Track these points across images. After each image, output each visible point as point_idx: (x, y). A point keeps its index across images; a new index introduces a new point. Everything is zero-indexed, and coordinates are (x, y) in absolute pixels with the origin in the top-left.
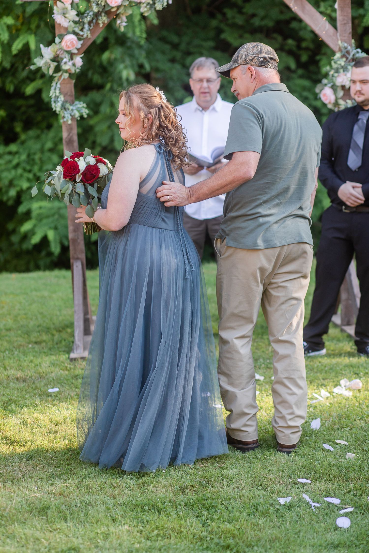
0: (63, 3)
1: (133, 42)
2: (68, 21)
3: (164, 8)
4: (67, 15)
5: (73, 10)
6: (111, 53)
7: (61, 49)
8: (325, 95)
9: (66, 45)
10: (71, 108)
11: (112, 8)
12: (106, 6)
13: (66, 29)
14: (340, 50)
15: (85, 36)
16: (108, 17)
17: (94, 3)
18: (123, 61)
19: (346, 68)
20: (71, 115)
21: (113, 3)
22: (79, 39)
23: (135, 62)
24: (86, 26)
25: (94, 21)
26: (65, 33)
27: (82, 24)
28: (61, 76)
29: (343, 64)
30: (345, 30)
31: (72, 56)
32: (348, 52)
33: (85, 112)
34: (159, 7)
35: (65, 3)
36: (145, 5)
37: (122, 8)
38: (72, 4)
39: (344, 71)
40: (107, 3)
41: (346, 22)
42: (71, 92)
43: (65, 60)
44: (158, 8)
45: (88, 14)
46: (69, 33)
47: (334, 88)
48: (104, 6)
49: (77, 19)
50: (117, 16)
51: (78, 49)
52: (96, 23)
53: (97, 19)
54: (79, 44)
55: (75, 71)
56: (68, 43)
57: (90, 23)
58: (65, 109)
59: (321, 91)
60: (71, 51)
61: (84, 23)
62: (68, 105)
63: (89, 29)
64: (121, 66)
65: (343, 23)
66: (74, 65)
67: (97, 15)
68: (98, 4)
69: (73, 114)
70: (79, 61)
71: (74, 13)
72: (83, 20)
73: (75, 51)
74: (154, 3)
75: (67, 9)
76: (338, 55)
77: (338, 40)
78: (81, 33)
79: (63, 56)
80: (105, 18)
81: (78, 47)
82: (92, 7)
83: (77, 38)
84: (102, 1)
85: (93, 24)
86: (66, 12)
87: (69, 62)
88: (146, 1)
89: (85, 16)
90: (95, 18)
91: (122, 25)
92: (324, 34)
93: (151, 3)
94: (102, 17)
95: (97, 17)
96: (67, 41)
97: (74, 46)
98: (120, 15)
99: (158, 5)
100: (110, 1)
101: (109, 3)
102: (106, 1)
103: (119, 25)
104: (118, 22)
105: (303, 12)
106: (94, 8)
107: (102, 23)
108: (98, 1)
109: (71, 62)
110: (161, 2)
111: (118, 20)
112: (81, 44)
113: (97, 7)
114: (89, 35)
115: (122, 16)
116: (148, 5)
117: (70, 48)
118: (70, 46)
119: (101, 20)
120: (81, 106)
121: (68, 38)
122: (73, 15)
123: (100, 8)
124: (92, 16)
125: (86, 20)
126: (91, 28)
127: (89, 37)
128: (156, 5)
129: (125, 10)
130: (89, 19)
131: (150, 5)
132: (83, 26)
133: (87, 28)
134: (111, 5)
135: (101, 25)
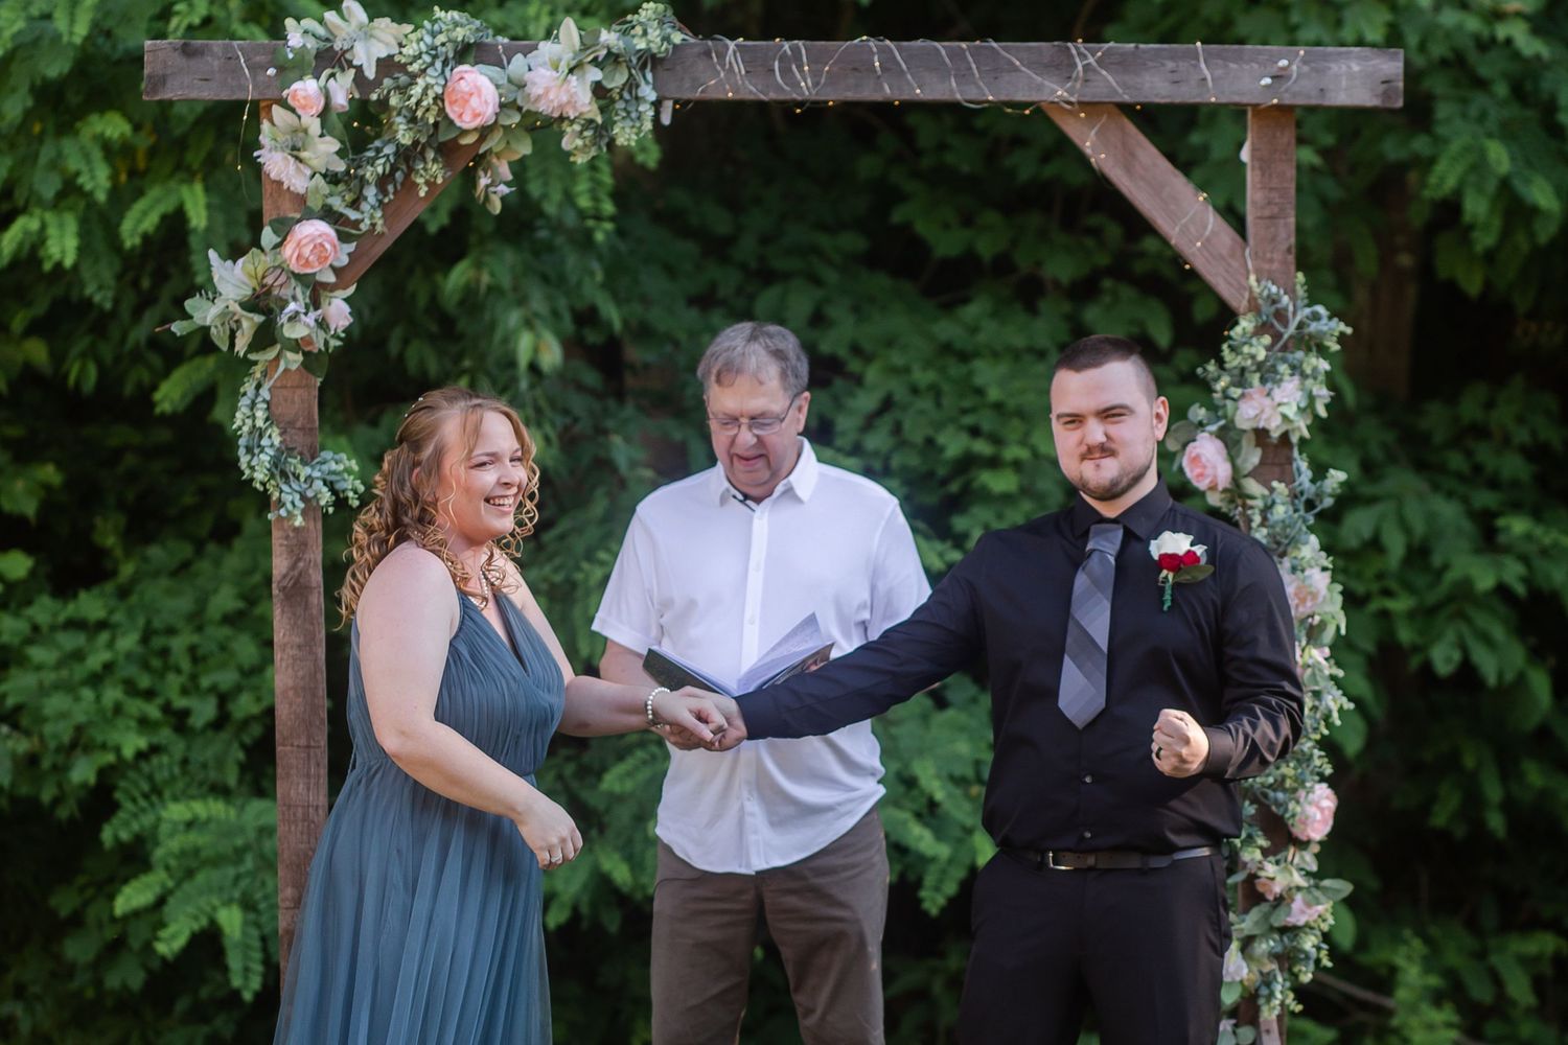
0: (293, 110)
2: (309, 172)
4: (304, 155)
5: (328, 138)
6: (478, 265)
7: (281, 268)
8: (1196, 459)
9: (299, 256)
10: (305, 471)
11: (464, 132)
12: (442, 127)
13: (301, 200)
14: (1254, 307)
15: (364, 227)
16: (447, 165)
17: (399, 114)
18: (522, 301)
19: (1274, 370)
20: (303, 498)
21: (467, 117)
22: (344, 237)
24: (371, 192)
25: (399, 175)
26: (298, 216)
27: (354, 183)
28: (277, 358)
29: (1262, 355)
30: (1273, 239)
31: (316, 293)
32: (1281, 316)
33: (355, 492)
34: (625, 136)
35: (299, 111)
36: (577, 127)
37: (498, 135)
38: (323, 115)
39: (1263, 380)
40: (446, 117)
41: (1276, 210)
42: (309, 416)
43: (292, 306)
44: (620, 142)
45: (378, 150)
46: (309, 215)
47: (1229, 437)
48: (436, 124)
49: (340, 166)
50: (481, 160)
51: (336, 271)
52: (402, 184)
53: (411, 170)
54: (342, 255)
55: (326, 343)
56: (307, 251)
57: (382, 182)
58: (284, 474)
59: (1185, 446)
60: (313, 275)
61: (363, 182)
62: (294, 463)
63: (380, 202)
64: (514, 317)
65: (1267, 213)
66: (322, 324)
67: (408, 156)
68: (413, 120)
69: (310, 494)
70: (338, 311)
71: (331, 145)
72: (360, 172)
73: (331, 278)
74: (608, 125)
75: (306, 131)
76: (1246, 324)
77: (1248, 273)
78: (353, 215)
79: (286, 293)
80: (435, 167)
81: (337, 264)
82: (395, 127)
83: (337, 231)
84: (428, 110)
85: (395, 187)
86: (304, 144)
87: (306, 314)
88: (581, 114)
89: (369, 158)
90: (404, 167)
91: (495, 193)
92: (1199, 249)
93: (599, 120)
94: (426, 163)
95: (407, 162)
96: (304, 242)
97: (326, 258)
98: (488, 158)
99: (623, 128)
100: (456, 109)
101: (452, 116)
102: (442, 110)
103: (486, 192)
104: (483, 181)
105: (1128, 170)
106: (401, 132)
107: (427, 183)
108: (416, 109)
109: (313, 315)
110: (632, 120)
111: (481, 173)
112: (349, 254)
113: (410, 129)
114: (380, 222)
115: (495, 160)
116: (587, 129)
117: (312, 268)
118: (311, 258)
119: (422, 172)
120: (341, 467)
121: (306, 233)
122: (328, 155)
123: (420, 131)
124: (392, 159)
125: (369, 173)
126: (386, 200)
127: (379, 228)
128: (616, 130)
129: (508, 143)
130: (380, 169)
131: (595, 129)
132: (361, 192)
133: (372, 199)
134: (458, 123)
135: (422, 192)
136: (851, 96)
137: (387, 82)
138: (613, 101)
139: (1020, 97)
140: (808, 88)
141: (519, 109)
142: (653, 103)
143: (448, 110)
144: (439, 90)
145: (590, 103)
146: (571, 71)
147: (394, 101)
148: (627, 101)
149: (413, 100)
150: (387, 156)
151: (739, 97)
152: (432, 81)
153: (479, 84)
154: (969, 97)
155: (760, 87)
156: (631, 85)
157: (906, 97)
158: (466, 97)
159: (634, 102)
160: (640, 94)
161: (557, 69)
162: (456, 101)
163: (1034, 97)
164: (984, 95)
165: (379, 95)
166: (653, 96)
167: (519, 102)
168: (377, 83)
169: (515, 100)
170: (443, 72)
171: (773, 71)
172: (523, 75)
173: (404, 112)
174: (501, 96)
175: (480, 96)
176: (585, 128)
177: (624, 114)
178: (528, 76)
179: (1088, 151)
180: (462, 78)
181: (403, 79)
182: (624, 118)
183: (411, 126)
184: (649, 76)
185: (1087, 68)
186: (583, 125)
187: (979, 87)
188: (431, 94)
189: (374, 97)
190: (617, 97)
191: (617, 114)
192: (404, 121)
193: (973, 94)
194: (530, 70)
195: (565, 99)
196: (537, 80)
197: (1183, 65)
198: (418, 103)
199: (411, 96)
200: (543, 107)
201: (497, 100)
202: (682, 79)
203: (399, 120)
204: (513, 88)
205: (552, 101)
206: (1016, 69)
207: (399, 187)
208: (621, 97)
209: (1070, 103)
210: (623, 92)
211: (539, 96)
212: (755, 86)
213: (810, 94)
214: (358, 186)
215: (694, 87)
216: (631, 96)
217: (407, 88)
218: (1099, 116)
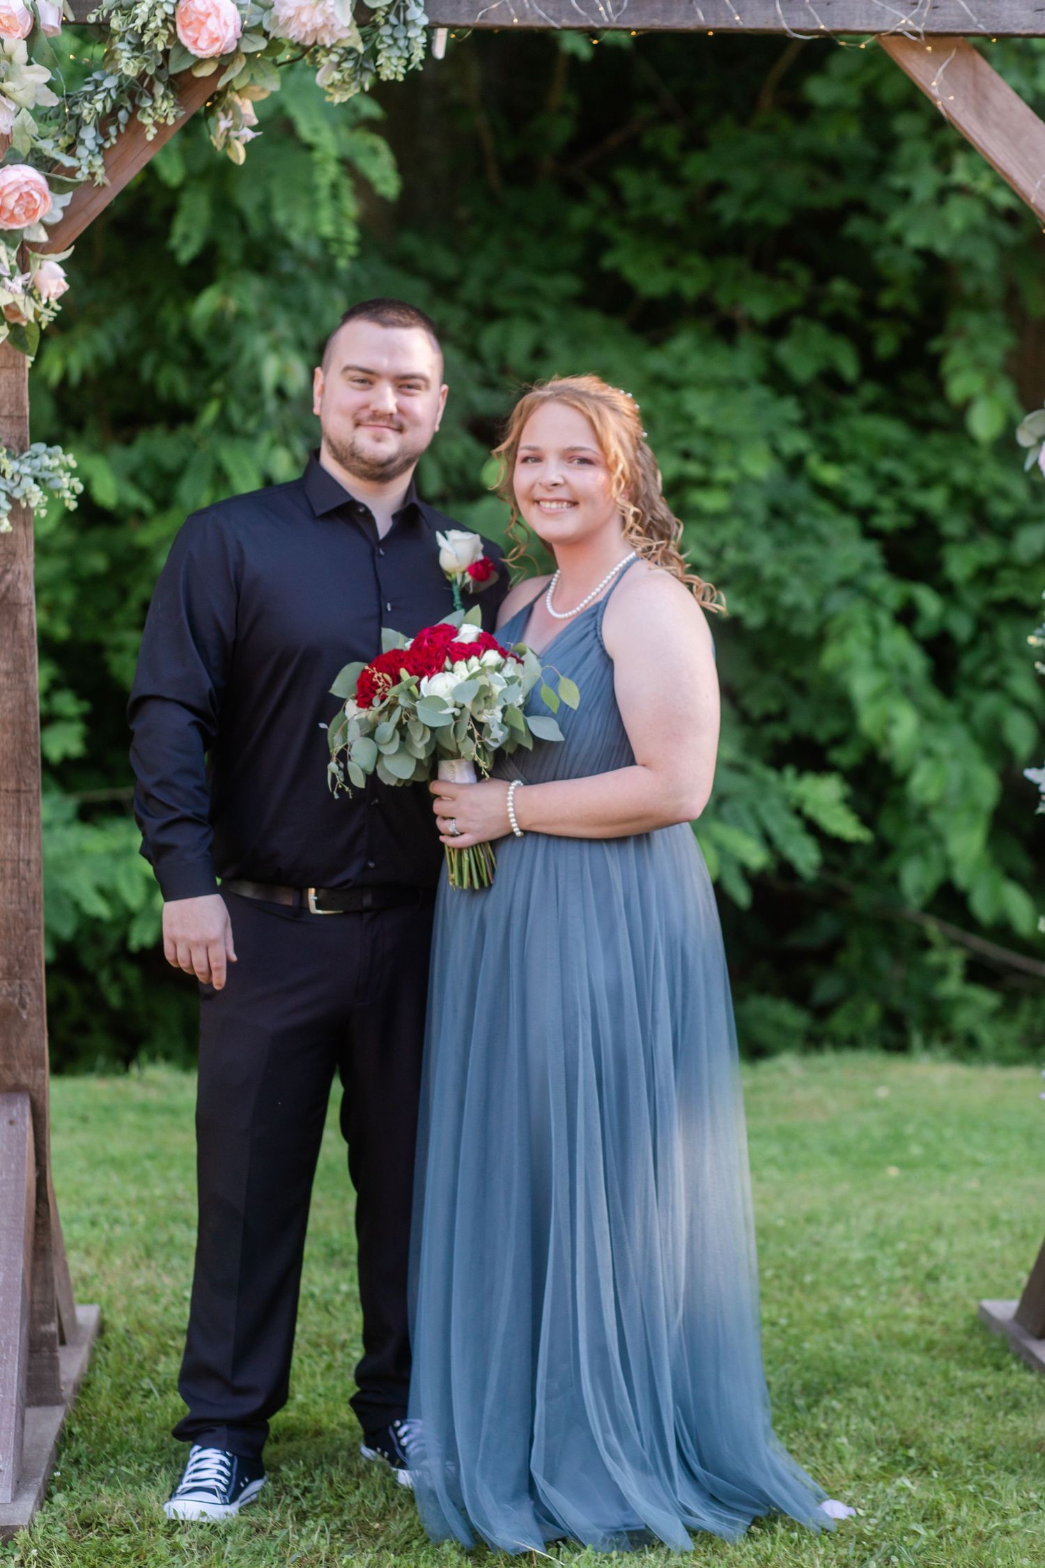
1: (303, 259)
2: (13, 107)
3: (411, 75)
4: (7, 87)
5: (36, 66)
6: (226, 292)
9: (2, 207)
10: (11, 467)
11: (200, 62)
12: (173, 57)
13: (5, 141)
15: (81, 176)
16: (181, 102)
17: (122, 40)
18: (267, 327)
20: (10, 499)
21: (202, 44)
22: (56, 186)
24: (89, 134)
25: (122, 115)
27: (69, 124)
31: (24, 253)
33: (73, 492)
34: (392, 67)
35: (3, 36)
36: (334, 58)
37: (240, 64)
38: (32, 37)
40: (179, 44)
42: (18, 404)
44: (386, 74)
45: (98, 84)
46: (14, 158)
48: (166, 53)
49: (52, 101)
50: (218, 99)
51: (50, 229)
52: (127, 126)
53: (137, 108)
54: (53, 207)
55: (37, 315)
56: (11, 203)
57: (104, 122)
60: (21, 231)
61: (79, 121)
63: (101, 147)
64: (260, 342)
66: (30, 291)
67: (134, 91)
68: (139, 47)
69: (17, 494)
70: (51, 276)
71: (40, 75)
72: (76, 110)
73: (43, 237)
74: (374, 53)
75: (10, 59)
78: (67, 161)
80: (165, 105)
81: (50, 220)
82: (116, 57)
83: (48, 179)
84: (156, 35)
85: (118, 128)
86: (7, 74)
87: (11, 278)
88: (339, 41)
89: (86, 92)
90: (128, 105)
91: (237, 138)
93: (361, 48)
94: (154, 101)
95: (132, 96)
96: (7, 191)
97: (35, 211)
98: (229, 95)
99: (389, 58)
100: (190, 33)
101: (185, 42)
102: (173, 36)
103: (227, 137)
104: (224, 124)
105: (980, 115)
106: (124, 60)
107: (156, 124)
108: (143, 34)
109: (19, 280)
110: (400, 48)
111: (221, 115)
112: (64, 209)
113: (136, 58)
114: (100, 171)
115: (237, 99)
116: (346, 60)
117: (19, 222)
118: (17, 211)
119: (150, 111)
120: (56, 463)
121: (10, 180)
122: (37, 86)
123: (147, 60)
124: (114, 94)
125: (85, 110)
126: (107, 145)
127: (99, 179)
128: (381, 60)
129: (252, 77)
130: (99, 106)
131: (356, 60)
132: (77, 134)
133: (90, 144)
134: (193, 51)
135: (151, 135)
136: (658, 23)
138: (376, 26)
139: (856, 25)
140: (608, 14)
141: (267, 35)
142: (425, 28)
143: (180, 35)
144: (170, 10)
145: (349, 28)
147: (116, 23)
148: (393, 26)
149: (139, 22)
150: (108, 90)
151: (525, 23)
153: (216, 3)
154: (796, 26)
155: (551, 12)
156: (399, 7)
157: (722, 24)
158: (202, 18)
159: (402, 27)
160: (409, 18)
162: (191, 23)
163: (873, 26)
164: (815, 23)
165: (98, 17)
166: (425, 21)
167: (266, 26)
168: (93, 2)
169: (261, 24)
173: (128, 37)
174: (243, 20)
175: (218, 17)
176: (343, 59)
177: (390, 42)
179: (935, 92)
182: (390, 46)
183: (136, 54)
186: (341, 56)
187: (809, 14)
188: (160, 14)
189: (92, 18)
190: (382, 21)
191: (382, 42)
192: (128, 47)
193: (802, 22)
195: (319, 20)
198: (144, 26)
199: (136, 16)
200: (294, 33)
201: (239, 22)
203: (122, 46)
204: (259, 9)
205: (304, 24)
207: (122, 128)
208: (387, 22)
209: (916, 34)
210: (388, 13)
211: (290, 19)
212: (545, 11)
213: (610, 20)
214: (74, 127)
215: (473, 12)
216: (398, 17)
217: (130, 8)
218: (948, 49)
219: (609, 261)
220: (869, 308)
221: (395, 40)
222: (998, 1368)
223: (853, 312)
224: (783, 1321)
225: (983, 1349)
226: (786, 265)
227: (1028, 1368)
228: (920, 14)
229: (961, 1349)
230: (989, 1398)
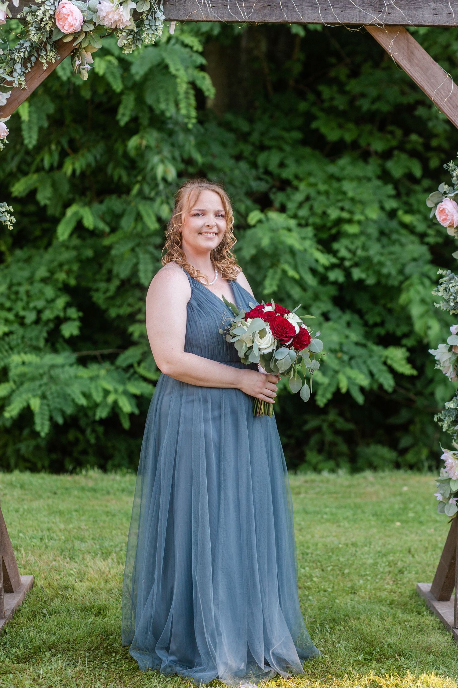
6: (142, 138)
8: (443, 211)
11: (66, 35)
12: (54, 33)
15: (16, 84)
16: (58, 53)
17: (32, 26)
18: (159, 152)
21: (66, 28)
22: (3, 89)
23: (177, 154)
24: (18, 67)
25: (33, 59)
27: (10, 63)
34: (149, 38)
36: (124, 34)
37: (82, 37)
40: (57, 28)
44: (147, 41)
45: (22, 45)
48: (51, 32)
49: (1, 53)
50: (75, 53)
52: (35, 63)
53: (39, 55)
54: (2, 98)
57: (25, 61)
59: (437, 204)
61: (14, 61)
63: (24, 72)
64: (156, 159)
67: (37, 48)
68: (40, 29)
72: (13, 56)
74: (141, 32)
78: (9, 79)
80: (51, 54)
82: (30, 33)
84: (47, 24)
85: (31, 64)
88: (126, 26)
89: (17, 48)
90: (36, 54)
91: (84, 69)
92: (446, 103)
93: (135, 30)
94: (47, 52)
95: (37, 51)
98: (80, 50)
99: (148, 34)
100: (61, 23)
101: (59, 27)
102: (54, 24)
103: (79, 68)
104: (78, 62)
105: (410, 61)
106: (33, 35)
107: (48, 62)
108: (41, 23)
110: (153, 30)
111: (77, 59)
112: (7, 99)
114: (24, 83)
115: (84, 52)
116: (130, 35)
119: (45, 57)
120: (5, 209)
123: (42, 35)
124: (28, 49)
125: (16, 56)
126: (27, 72)
127: (23, 86)
128: (144, 35)
129: (90, 43)
130: (22, 55)
131: (134, 35)
132: (13, 67)
133: (19, 71)
134: (62, 31)
135: (45, 66)
136: (266, 19)
137: (26, 9)
138: (143, 20)
139: (355, 21)
140: (244, 16)
141: (95, 24)
142: (164, 21)
143: (57, 24)
144: (52, 13)
145: (130, 21)
146: (121, 4)
147: (29, 18)
148: (150, 20)
149: (39, 18)
150: (26, 48)
151: (208, 19)
152: (48, 8)
153: (72, 10)
154: (328, 21)
155: (220, 15)
156: (153, 12)
157: (295, 19)
158: (66, 16)
159: (154, 20)
160: (156, 17)
161: (113, 3)
162: (62, 19)
163: (362, 22)
164: (336, 20)
165: (21, 16)
166: (163, 18)
167: (94, 20)
168: (20, 9)
169: (92, 19)
170: (54, 4)
171: (227, 6)
172: (96, 6)
173: (35, 25)
174: (84, 16)
175: (72, 16)
176: (129, 34)
177: (149, 27)
178: (98, 6)
179: (390, 51)
180: (64, 7)
181: (34, 7)
182: (148, 29)
183: (38, 32)
184: (162, 8)
185: (389, 6)
186: (127, 33)
187: (333, 16)
188: (48, 15)
189: (19, 16)
190: (145, 18)
191: (145, 27)
192: (34, 29)
193: (330, 19)
194: (100, 3)
195: (117, 18)
196: (102, 8)
197: (440, 6)
198: (42, 20)
199: (38, 16)
200: (107, 23)
201: (82, 18)
202: (179, 10)
203: (31, 28)
204: (91, 12)
205: (111, 19)
206: (353, 7)
207: (33, 64)
208: (147, 18)
209: (381, 25)
210: (148, 15)
211: (105, 17)
212: (217, 14)
213: (246, 18)
214: (12, 64)
215: (185, 14)
216: (152, 17)
217: (36, 12)
218: (397, 32)
219: (314, 125)
220: (427, 147)
221: (151, 26)
222: (419, 613)
223: (420, 148)
224: (330, 590)
225: (414, 604)
226: (390, 128)
227: (432, 614)
228: (382, 16)
229: (406, 604)
230: (411, 627)
